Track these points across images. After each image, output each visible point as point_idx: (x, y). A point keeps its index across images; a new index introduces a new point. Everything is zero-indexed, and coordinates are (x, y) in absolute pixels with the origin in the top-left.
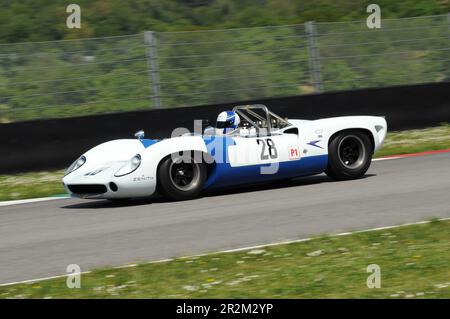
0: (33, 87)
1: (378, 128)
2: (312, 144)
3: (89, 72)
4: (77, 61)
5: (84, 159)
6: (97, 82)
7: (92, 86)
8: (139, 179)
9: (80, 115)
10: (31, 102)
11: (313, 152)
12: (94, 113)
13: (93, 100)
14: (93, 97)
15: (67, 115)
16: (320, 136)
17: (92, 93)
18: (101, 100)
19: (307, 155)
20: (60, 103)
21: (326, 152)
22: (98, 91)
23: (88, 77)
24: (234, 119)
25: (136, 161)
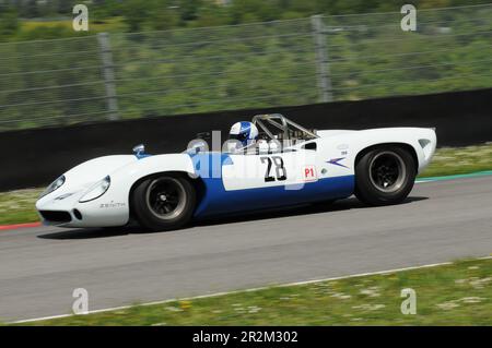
0: (384, 62)
1: (423, 143)
2: (334, 162)
3: (445, 45)
4: (432, 33)
5: (64, 179)
6: (453, 56)
7: (449, 60)
8: (107, 205)
9: (433, 92)
10: (381, 78)
11: (334, 172)
12: (450, 89)
13: (450, 75)
14: (450, 72)
15: (419, 92)
16: (343, 153)
17: (448, 68)
18: (459, 76)
19: (326, 176)
20: (414, 78)
21: (351, 172)
22: (454, 66)
23: (445, 50)
24: (249, 131)
25: (106, 184)
